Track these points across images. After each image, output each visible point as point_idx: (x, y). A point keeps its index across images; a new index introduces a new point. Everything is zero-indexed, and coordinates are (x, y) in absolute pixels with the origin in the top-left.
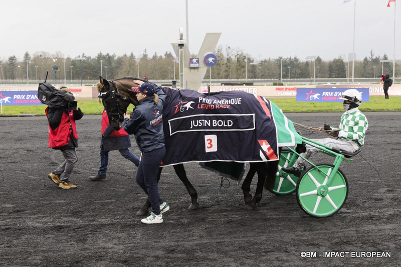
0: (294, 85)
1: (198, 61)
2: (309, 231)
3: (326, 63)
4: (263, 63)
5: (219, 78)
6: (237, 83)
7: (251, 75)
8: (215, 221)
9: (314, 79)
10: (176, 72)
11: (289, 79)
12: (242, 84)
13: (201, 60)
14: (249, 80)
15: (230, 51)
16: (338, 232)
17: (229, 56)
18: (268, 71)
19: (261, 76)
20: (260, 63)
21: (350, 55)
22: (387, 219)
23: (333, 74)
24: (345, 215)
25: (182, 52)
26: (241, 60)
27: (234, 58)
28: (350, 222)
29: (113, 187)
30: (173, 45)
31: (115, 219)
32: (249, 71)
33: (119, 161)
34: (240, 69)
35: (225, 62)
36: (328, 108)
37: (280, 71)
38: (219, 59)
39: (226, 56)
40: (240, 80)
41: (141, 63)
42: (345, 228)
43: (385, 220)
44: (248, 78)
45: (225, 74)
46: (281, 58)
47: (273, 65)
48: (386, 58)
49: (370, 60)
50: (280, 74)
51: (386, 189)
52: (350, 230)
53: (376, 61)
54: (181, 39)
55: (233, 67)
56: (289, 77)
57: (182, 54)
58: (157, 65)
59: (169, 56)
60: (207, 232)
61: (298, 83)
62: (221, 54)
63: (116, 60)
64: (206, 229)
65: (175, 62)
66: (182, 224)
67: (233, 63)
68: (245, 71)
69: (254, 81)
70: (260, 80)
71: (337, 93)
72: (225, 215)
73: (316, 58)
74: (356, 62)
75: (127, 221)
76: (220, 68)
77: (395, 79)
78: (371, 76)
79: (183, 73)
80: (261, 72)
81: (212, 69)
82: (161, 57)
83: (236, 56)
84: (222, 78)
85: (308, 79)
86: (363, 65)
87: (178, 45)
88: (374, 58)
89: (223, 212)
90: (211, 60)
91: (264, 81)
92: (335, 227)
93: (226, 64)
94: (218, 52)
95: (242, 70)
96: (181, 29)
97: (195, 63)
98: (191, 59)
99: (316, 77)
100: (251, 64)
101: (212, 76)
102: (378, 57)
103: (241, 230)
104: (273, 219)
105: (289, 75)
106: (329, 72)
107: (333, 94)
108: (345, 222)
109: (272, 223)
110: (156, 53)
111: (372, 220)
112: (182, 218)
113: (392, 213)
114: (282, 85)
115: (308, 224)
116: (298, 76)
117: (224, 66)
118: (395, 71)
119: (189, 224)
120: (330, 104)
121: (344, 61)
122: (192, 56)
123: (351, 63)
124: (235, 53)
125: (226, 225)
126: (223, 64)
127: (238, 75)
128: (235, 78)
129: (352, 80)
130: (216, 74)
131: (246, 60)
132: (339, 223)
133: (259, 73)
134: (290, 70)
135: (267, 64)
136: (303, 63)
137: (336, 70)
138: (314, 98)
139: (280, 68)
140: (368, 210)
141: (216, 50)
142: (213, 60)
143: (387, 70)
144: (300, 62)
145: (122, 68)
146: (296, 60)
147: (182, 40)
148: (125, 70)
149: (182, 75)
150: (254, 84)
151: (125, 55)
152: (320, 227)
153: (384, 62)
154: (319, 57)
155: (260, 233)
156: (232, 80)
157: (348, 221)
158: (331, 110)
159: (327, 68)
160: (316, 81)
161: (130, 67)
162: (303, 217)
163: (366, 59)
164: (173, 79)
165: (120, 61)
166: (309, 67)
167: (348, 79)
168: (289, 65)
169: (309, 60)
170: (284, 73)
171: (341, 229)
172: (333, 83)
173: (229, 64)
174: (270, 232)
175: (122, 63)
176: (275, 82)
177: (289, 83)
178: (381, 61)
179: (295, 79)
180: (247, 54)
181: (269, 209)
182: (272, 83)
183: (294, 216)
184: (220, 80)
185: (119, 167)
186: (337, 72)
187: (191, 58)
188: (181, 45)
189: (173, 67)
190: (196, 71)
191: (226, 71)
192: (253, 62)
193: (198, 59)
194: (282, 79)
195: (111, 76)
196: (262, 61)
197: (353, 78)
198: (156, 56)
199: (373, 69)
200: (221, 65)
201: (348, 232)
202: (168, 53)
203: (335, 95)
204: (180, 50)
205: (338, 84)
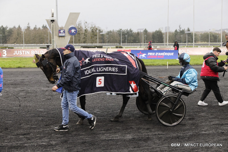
0: (130, 48)
1: (64, 32)
2: (137, 147)
3: (151, 33)
4: (109, 33)
5: (79, 43)
6: (91, 46)
7: (101, 41)
8: (74, 142)
9: (143, 44)
10: (50, 39)
11: (126, 44)
12: (94, 47)
13: (67, 31)
14: (100, 44)
15: (87, 25)
16: (156, 148)
17: (86, 28)
18: (112, 38)
19: (108, 41)
20: (107, 33)
21: (166, 28)
22: (188, 138)
23: (155, 40)
24: (161, 136)
25: (53, 25)
26: (94, 31)
27: (89, 30)
28: (164, 141)
29: (4, 120)
30: (47, 21)
31: (4, 143)
32: (100, 38)
33: (8, 101)
34: (93, 37)
35: (84, 32)
36: (151, 64)
37: (120, 38)
38: (79, 30)
39: (84, 28)
40: (93, 44)
41: (26, 32)
42: (161, 145)
43: (187, 139)
44: (99, 43)
45: (83, 40)
46: (121, 30)
47: (116, 34)
48: (189, 30)
49: (179, 31)
50: (120, 40)
51: (188, 118)
52: (164, 146)
53: (182, 32)
54: (53, 16)
55: (89, 35)
56: (126, 42)
57: (53, 27)
58: (37, 34)
59: (45, 27)
60: (68, 150)
61: (132, 46)
62: (81, 27)
63: (8, 30)
64: (67, 148)
65: (49, 32)
66: (52, 145)
67: (88, 33)
68: (97, 38)
69: (103, 45)
70: (107, 44)
71: (157, 53)
72: (81, 138)
73: (144, 30)
74: (170, 33)
75: (13, 144)
76: (80, 36)
77: (194, 44)
78: (180, 42)
79: (54, 40)
80: (108, 39)
81: (74, 37)
82: (39, 28)
83: (91, 28)
84: (81, 43)
85: (139, 44)
86: (174, 34)
87: (50, 21)
88: (181, 30)
89: (80, 136)
90: (73, 31)
91: (110, 45)
92: (154, 144)
93: (84, 33)
94: (79, 25)
95: (95, 37)
96: (53, 10)
97: (62, 33)
98: (60, 31)
99: (144, 43)
100: (101, 33)
101: (75, 42)
102: (184, 29)
103: (92, 148)
104: (114, 140)
105: (126, 41)
106: (152, 39)
107: (155, 54)
108: (161, 140)
109: (112, 143)
110: (36, 26)
111: (179, 139)
112: (51, 141)
113: (191, 134)
114: (122, 48)
115: (137, 143)
116: (133, 42)
117: (83, 35)
118: (195, 39)
119: (56, 145)
120: (152, 61)
121: (162, 32)
122: (61, 28)
123: (166, 33)
124: (90, 26)
125: (82, 145)
126: (82, 34)
127: (92, 41)
128: (90, 43)
129: (167, 44)
130: (77, 41)
131: (98, 31)
132: (157, 141)
133: (106, 40)
134: (127, 38)
135: (111, 34)
136: (135, 33)
137: (157, 38)
138: (142, 56)
139: (120, 37)
140: (176, 132)
141: (78, 24)
142: (74, 31)
143: (190, 38)
144: (133, 32)
145: (13, 36)
146: (131, 31)
147: (53, 18)
148: (14, 37)
149: (53, 41)
150: (103, 47)
151: (15, 27)
152: (145, 145)
153: (188, 33)
154: (146, 29)
155: (104, 150)
156: (88, 44)
157: (163, 140)
158: (154, 64)
159: (151, 36)
160: (144, 45)
161: (18, 35)
162: (133, 138)
163: (176, 31)
164: (48, 43)
165: (11, 31)
166: (140, 36)
167: (165, 43)
168: (126, 34)
169: (139, 31)
170: (123, 40)
171: (159, 145)
172: (155, 46)
173: (86, 34)
174: (111, 149)
175: (12, 32)
176: (117, 46)
177: (126, 46)
178: (186, 32)
179: (130, 44)
180: (98, 27)
181: (111, 133)
182: (115, 47)
183: (128, 138)
184: (80, 44)
185: (8, 106)
186: (158, 39)
187: (60, 29)
188: (53, 21)
189: (48, 35)
190: (63, 38)
191: (84, 38)
192: (102, 32)
193: (64, 30)
194: (121, 44)
195: (5, 41)
196: (108, 32)
197: (168, 43)
198: (36, 28)
199: (181, 37)
200: (81, 34)
201: (163, 148)
202: (44, 26)
203: (156, 55)
204: (52, 24)
205: (158, 47)
